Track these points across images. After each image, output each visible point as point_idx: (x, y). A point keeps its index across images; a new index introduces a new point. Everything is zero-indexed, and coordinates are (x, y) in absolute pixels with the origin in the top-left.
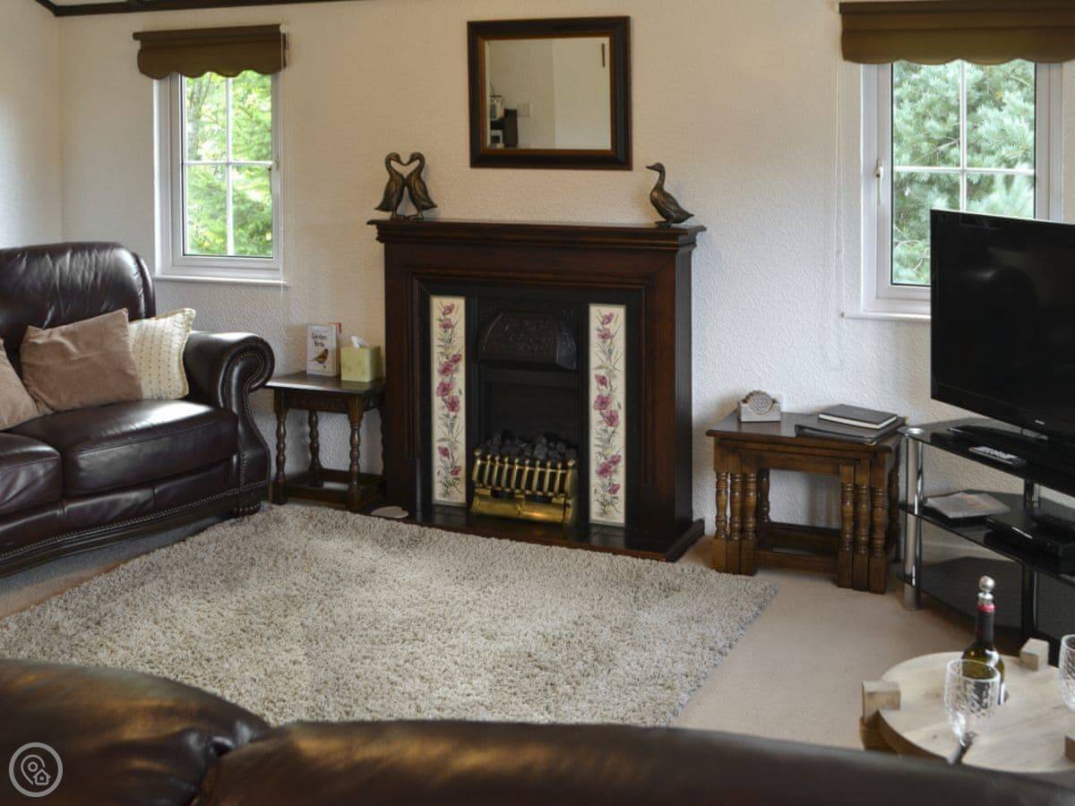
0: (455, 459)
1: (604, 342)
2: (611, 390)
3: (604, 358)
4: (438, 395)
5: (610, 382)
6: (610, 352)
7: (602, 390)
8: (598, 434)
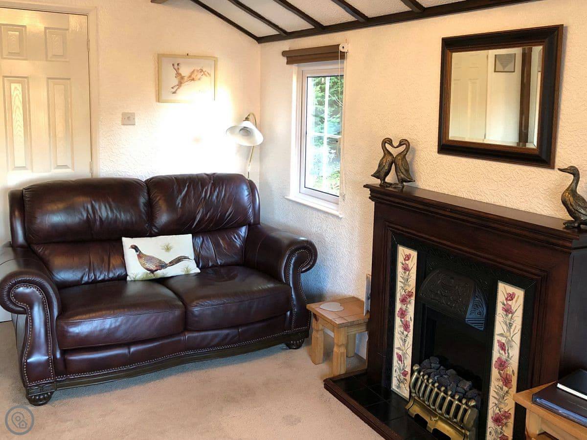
0: (405, 366)
1: (507, 315)
2: (508, 356)
3: (505, 327)
4: (398, 317)
5: (508, 350)
6: (510, 325)
7: (502, 354)
8: (496, 388)
